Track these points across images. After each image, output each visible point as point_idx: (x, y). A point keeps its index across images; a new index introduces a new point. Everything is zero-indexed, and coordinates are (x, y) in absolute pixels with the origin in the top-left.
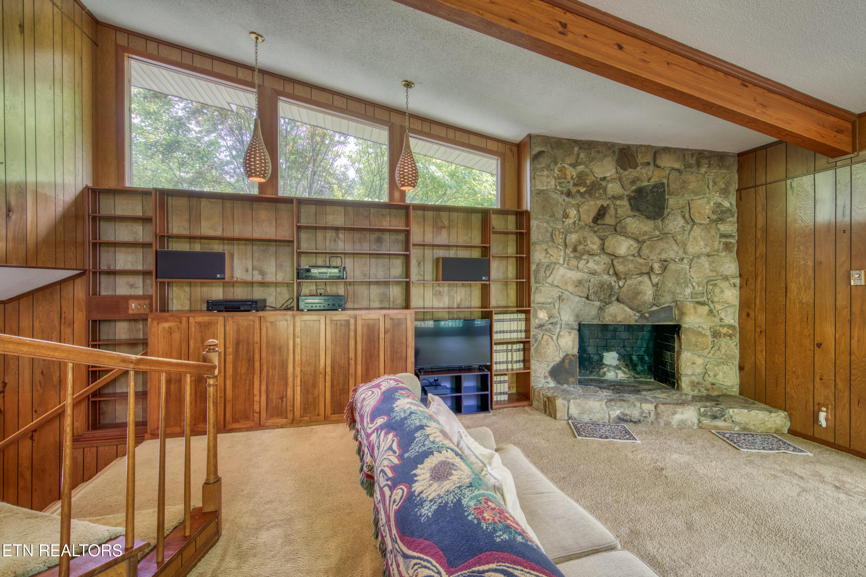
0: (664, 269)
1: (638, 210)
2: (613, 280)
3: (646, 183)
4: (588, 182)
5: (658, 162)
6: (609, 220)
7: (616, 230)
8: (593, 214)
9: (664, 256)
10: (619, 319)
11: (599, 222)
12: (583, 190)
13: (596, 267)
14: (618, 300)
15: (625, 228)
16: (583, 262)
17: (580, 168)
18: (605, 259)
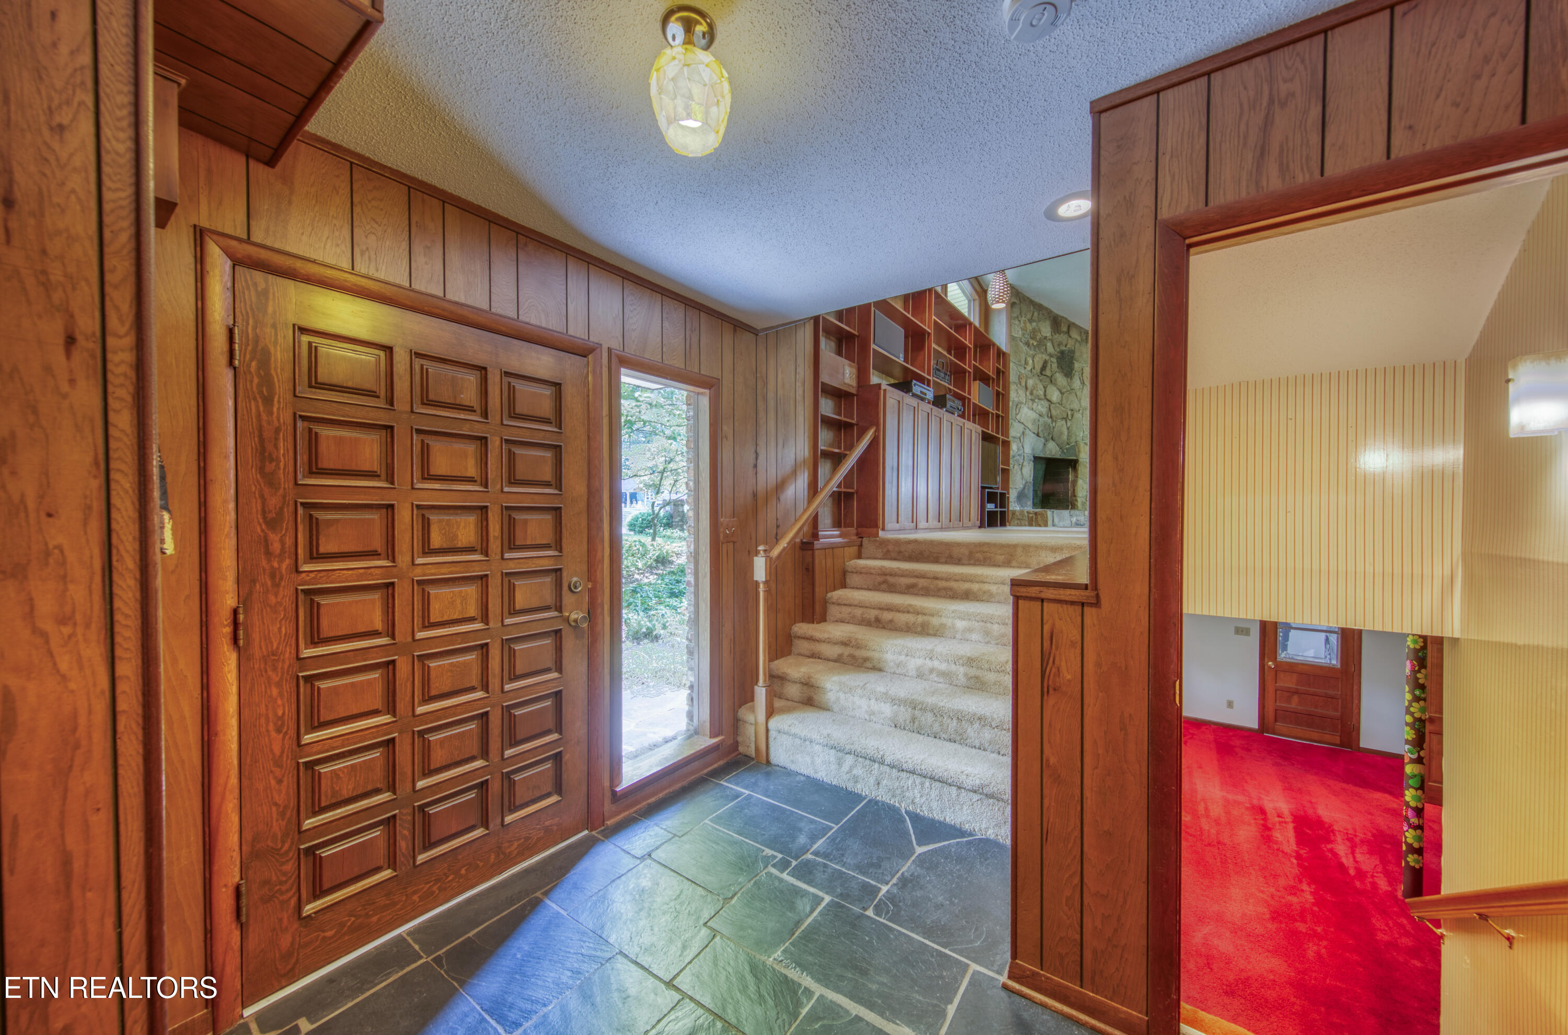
0: (1072, 416)
1: (1062, 368)
2: (1049, 421)
3: (1064, 348)
4: (1038, 338)
5: (1071, 333)
6: (1048, 372)
7: (1051, 381)
8: (1040, 365)
9: (1072, 407)
10: (1053, 453)
11: (1044, 373)
12: (1035, 344)
13: (1042, 410)
14: (1052, 439)
15: (1056, 380)
16: (1035, 404)
17: (1034, 324)
18: (1046, 404)
